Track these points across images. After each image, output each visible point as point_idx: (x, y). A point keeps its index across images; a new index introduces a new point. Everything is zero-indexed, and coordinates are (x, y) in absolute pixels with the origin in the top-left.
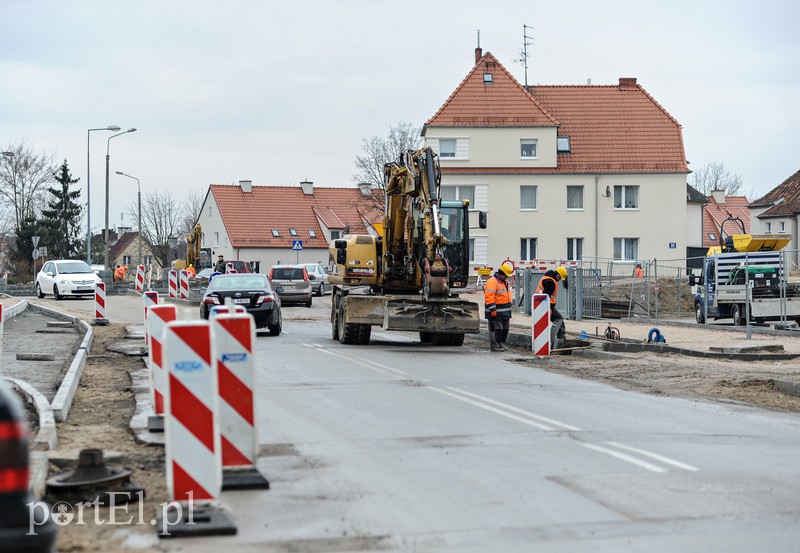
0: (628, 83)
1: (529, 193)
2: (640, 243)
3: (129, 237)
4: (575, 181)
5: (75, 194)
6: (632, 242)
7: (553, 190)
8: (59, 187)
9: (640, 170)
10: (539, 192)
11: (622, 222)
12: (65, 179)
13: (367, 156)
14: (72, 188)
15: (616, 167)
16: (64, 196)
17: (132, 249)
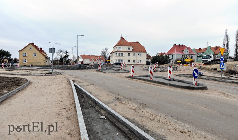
0: (137, 42)
1: (129, 54)
2: (142, 61)
3: (71, 60)
4: (135, 53)
5: (68, 54)
6: (140, 60)
7: (132, 54)
8: (66, 53)
9: (142, 52)
10: (130, 54)
11: (139, 58)
12: (67, 52)
13: (102, 51)
14: (68, 53)
15: (139, 51)
16: (67, 54)
17: (71, 61)
